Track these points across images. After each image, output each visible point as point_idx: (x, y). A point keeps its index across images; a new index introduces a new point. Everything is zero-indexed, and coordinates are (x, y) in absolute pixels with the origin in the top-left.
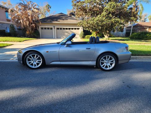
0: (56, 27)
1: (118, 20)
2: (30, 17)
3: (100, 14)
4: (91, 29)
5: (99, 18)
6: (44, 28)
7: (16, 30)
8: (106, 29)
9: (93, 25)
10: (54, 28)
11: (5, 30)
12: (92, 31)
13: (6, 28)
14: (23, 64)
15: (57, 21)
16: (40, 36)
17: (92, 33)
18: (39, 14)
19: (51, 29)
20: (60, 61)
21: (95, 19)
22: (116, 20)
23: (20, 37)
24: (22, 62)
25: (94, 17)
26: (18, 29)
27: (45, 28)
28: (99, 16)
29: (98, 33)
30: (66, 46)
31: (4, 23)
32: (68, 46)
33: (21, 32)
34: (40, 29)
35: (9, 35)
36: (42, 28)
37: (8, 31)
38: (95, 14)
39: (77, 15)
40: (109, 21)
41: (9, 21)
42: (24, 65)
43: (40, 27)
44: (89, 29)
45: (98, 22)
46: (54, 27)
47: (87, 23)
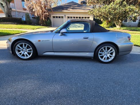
0: (66, 16)
1: (133, 7)
2: (43, 5)
3: (114, 2)
4: (102, 18)
5: (112, 5)
6: (55, 17)
7: (31, 18)
8: (119, 18)
9: (104, 13)
10: (65, 17)
11: (21, 19)
12: (103, 20)
13: (23, 16)
14: (12, 54)
15: (67, 10)
16: (51, 24)
17: (103, 22)
18: (51, 3)
19: (62, 17)
20: (54, 52)
21: (108, 7)
22: (131, 8)
23: (34, 25)
24: (11, 51)
25: (107, 5)
26: (33, 17)
27: (57, 17)
28: (112, 4)
29: (110, 22)
30: (60, 34)
31: (21, 12)
32: (63, 34)
33: (35, 20)
34: (52, 17)
35: (25, 23)
36: (54, 17)
37: (24, 19)
38: (108, 2)
39: (89, 3)
40: (123, 8)
41: (25, 9)
42: (14, 55)
43: (52, 16)
44: (99, 17)
45: (111, 10)
46: (65, 15)
47: (99, 11)
